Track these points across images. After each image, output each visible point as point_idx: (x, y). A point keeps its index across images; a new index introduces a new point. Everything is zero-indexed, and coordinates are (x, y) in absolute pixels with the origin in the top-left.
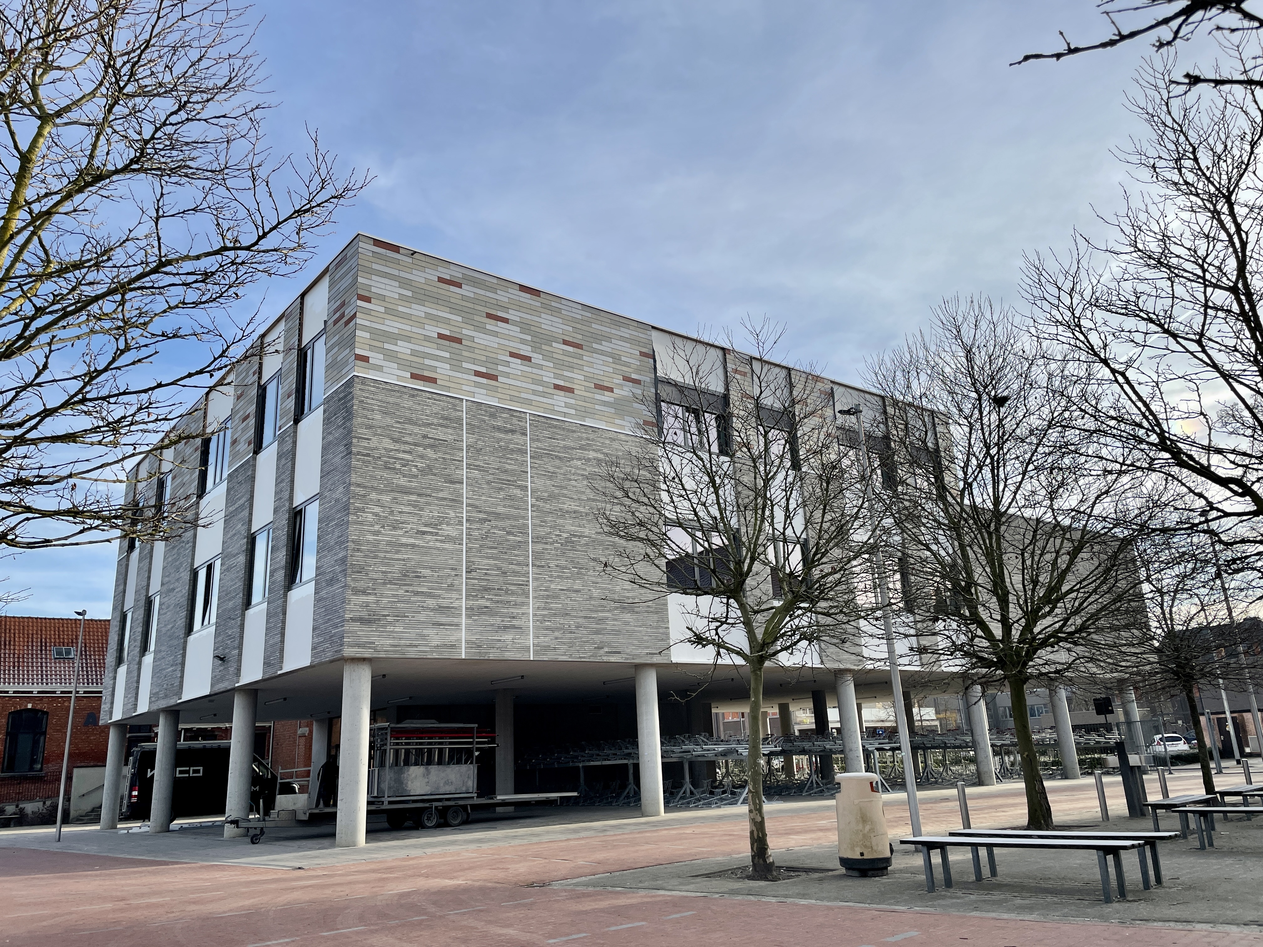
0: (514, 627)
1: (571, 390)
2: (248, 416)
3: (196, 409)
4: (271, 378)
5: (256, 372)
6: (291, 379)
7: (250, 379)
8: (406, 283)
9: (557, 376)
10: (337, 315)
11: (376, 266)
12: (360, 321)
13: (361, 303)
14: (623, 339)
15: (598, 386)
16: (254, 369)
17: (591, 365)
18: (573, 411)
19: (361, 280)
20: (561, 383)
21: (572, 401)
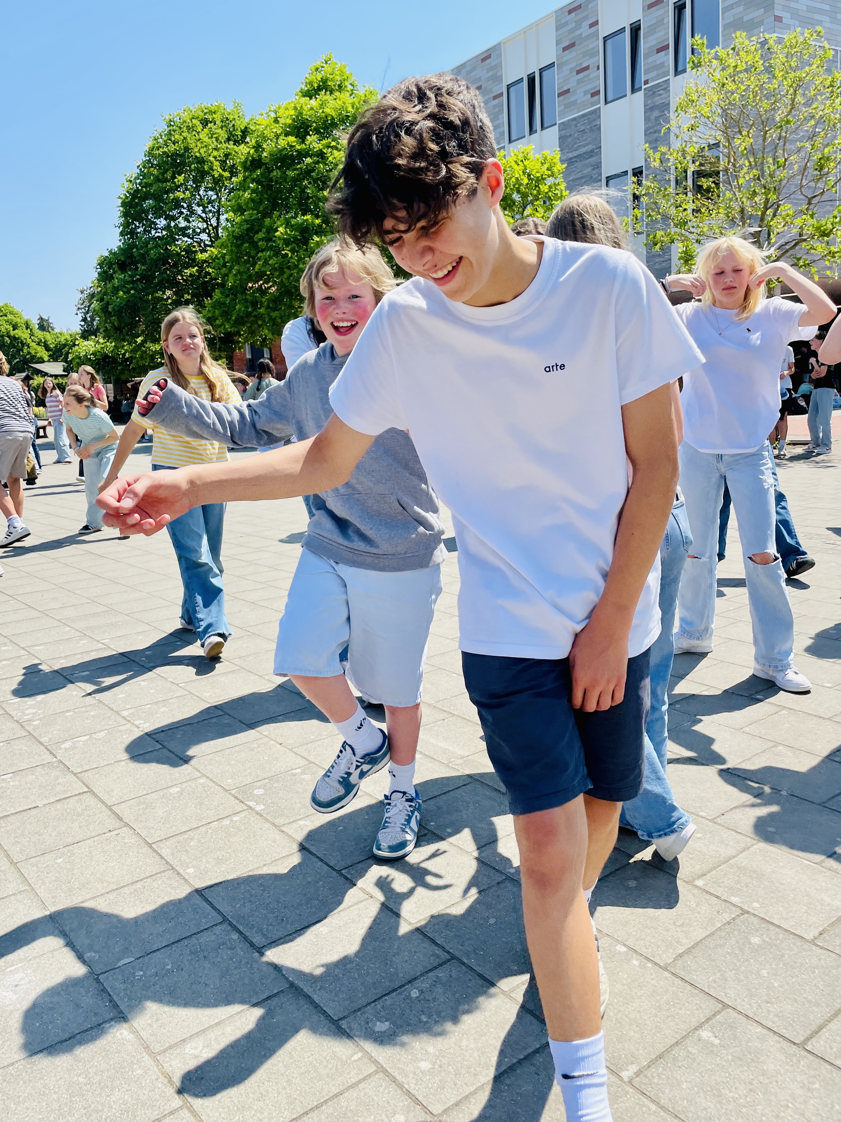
2: (587, 68)
3: (489, 57)
4: (623, 30)
5: (596, 23)
6: (662, 33)
7: (585, 30)
16: (593, 20)
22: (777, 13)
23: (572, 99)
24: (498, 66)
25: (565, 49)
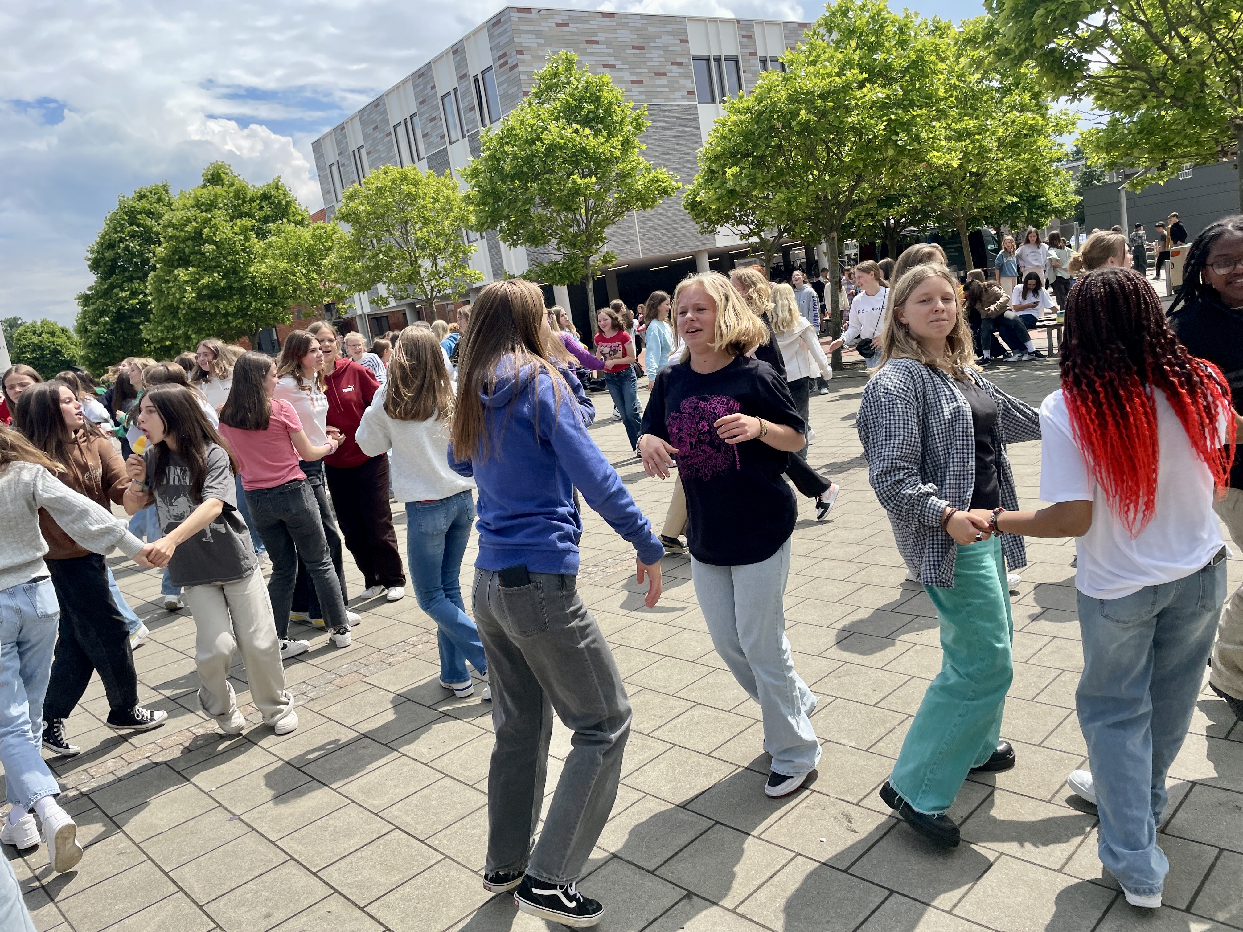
0: (629, 241)
1: (641, 82)
2: (434, 118)
3: (378, 105)
4: (449, 93)
5: (434, 87)
6: (470, 98)
7: (429, 91)
8: (539, 34)
9: (632, 74)
10: (502, 61)
11: (522, 28)
12: (521, 69)
13: (519, 56)
14: (668, 33)
15: (657, 74)
16: (432, 85)
17: (651, 59)
18: (644, 97)
19: (516, 40)
20: (635, 78)
21: (643, 90)
22: (524, 90)
23: (431, 140)
24: (385, 112)
25: (421, 103)
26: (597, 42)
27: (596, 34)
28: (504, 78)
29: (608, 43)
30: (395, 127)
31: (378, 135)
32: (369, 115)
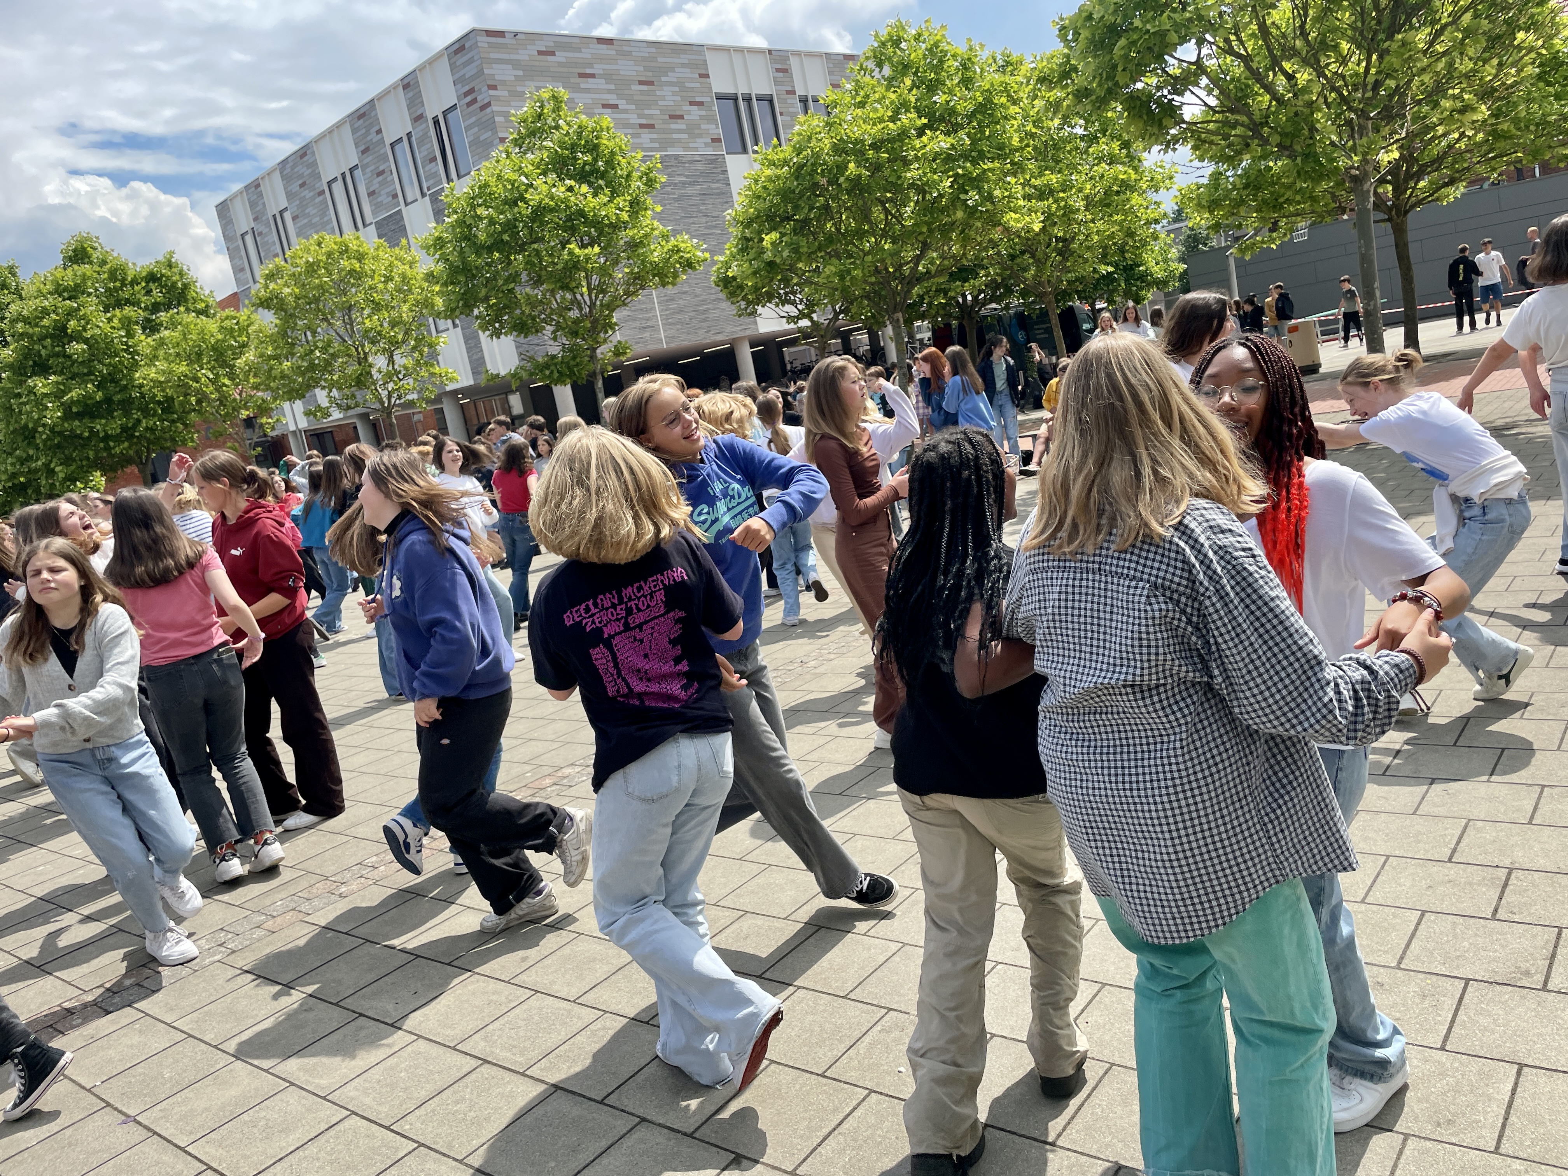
0: (649, 327)
1: (652, 126)
2: (383, 172)
3: (305, 154)
4: (400, 140)
5: (379, 131)
6: (429, 146)
7: (373, 137)
8: (516, 64)
9: (640, 116)
10: (469, 99)
11: (493, 56)
12: (495, 108)
13: (492, 92)
14: (683, 65)
15: (672, 117)
16: (377, 128)
17: (663, 98)
18: (657, 145)
19: (486, 71)
20: (644, 121)
21: (655, 136)
22: (501, 135)
23: (379, 200)
24: (314, 164)
25: (363, 152)
26: (593, 76)
27: (591, 65)
28: (473, 119)
29: (608, 77)
30: (329, 184)
31: (307, 194)
32: (292, 168)
